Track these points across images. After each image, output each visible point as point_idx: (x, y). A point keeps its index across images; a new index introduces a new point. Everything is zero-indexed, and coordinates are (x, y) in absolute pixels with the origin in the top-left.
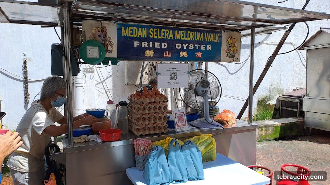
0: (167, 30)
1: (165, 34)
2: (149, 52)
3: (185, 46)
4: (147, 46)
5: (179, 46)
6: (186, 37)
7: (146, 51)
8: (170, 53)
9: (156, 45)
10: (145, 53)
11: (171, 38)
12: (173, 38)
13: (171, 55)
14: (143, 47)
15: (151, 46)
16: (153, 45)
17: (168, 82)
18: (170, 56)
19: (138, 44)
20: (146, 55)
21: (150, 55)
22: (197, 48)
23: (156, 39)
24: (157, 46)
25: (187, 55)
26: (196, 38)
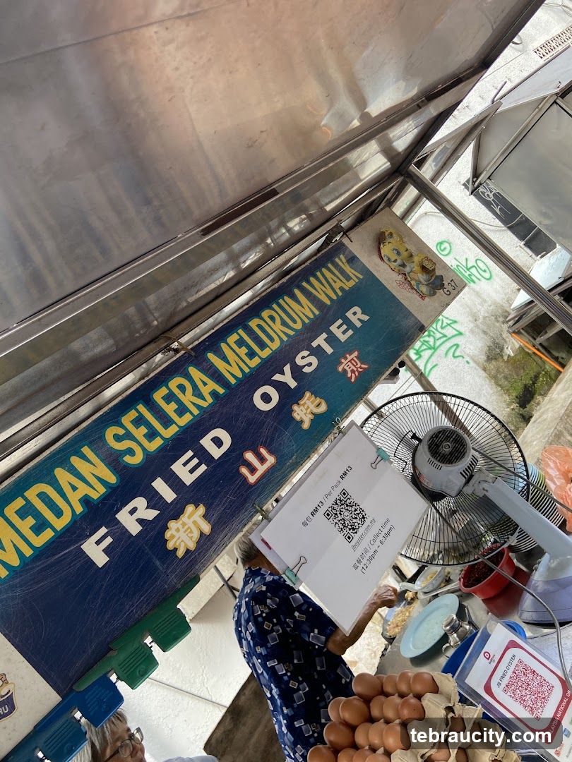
0: (174, 383)
1: (179, 402)
2: (184, 524)
3: (287, 378)
4: (151, 514)
5: (266, 398)
6: (262, 345)
7: (168, 535)
8: (263, 451)
9: (186, 470)
10: (170, 546)
11: (214, 394)
12: (221, 391)
13: (271, 452)
14: (140, 528)
15: (169, 495)
16: (174, 481)
17: (359, 561)
18: (271, 460)
19: (109, 540)
20: (180, 553)
21: (196, 535)
22: (329, 350)
23: (162, 449)
24: (192, 471)
25: (318, 400)
26: (295, 322)
